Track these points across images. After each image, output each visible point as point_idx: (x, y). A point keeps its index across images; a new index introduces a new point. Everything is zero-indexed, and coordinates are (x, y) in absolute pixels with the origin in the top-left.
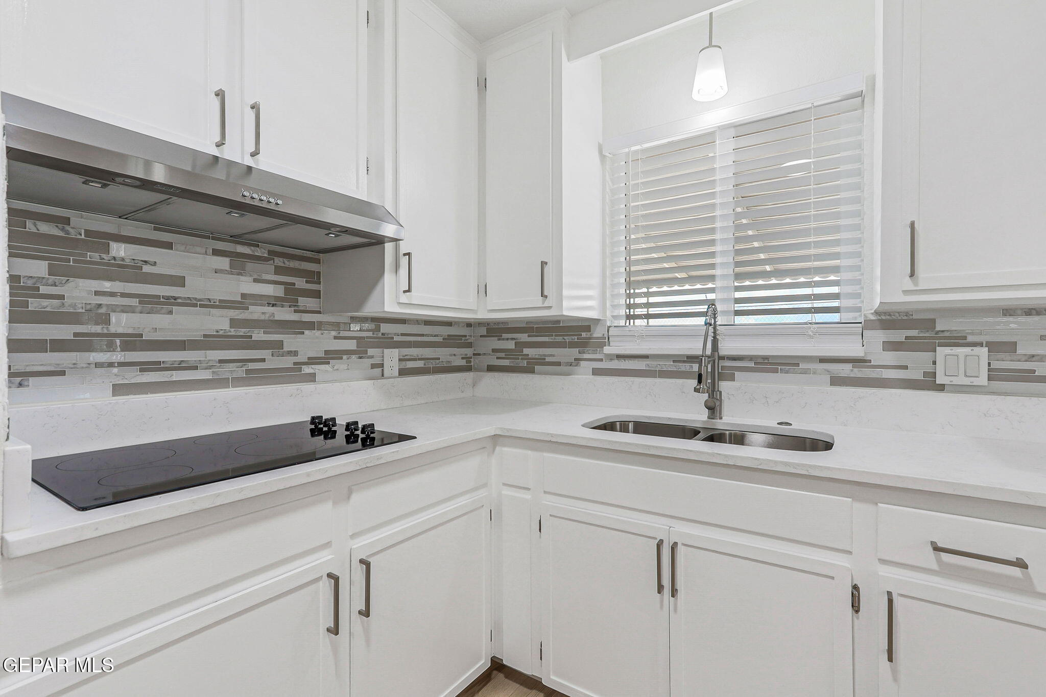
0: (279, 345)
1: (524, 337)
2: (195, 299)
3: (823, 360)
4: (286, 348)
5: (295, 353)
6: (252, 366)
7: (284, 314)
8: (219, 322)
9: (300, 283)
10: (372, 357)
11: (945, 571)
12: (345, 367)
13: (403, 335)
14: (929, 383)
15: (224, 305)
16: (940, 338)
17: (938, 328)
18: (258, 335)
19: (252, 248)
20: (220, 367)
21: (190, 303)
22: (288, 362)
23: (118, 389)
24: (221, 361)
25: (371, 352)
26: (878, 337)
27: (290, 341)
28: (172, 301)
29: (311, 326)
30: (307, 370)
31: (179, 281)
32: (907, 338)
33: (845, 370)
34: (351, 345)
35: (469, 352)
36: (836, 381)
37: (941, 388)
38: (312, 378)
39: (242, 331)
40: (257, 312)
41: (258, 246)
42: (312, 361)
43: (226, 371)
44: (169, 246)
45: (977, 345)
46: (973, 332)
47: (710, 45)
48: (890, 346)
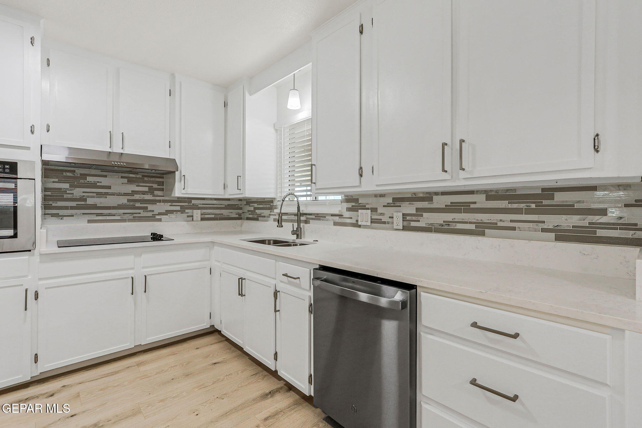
0: (147, 208)
1: (256, 205)
2: (115, 193)
3: (332, 215)
4: (149, 209)
5: (153, 211)
6: (135, 215)
7: (148, 197)
8: (123, 200)
9: (155, 186)
10: (188, 213)
12: (175, 216)
13: (203, 204)
14: (356, 225)
15: (126, 194)
16: (361, 206)
17: (359, 202)
18: (138, 205)
19: (136, 175)
20: (123, 215)
21: (113, 194)
22: (150, 214)
23: (89, 221)
24: (124, 213)
25: (187, 211)
26: (346, 205)
27: (150, 207)
28: (107, 194)
29: (159, 201)
30: (158, 217)
31: (109, 187)
32: (352, 206)
33: (337, 219)
34: (178, 208)
35: (240, 211)
36: (336, 224)
37: (360, 226)
38: (160, 220)
39: (132, 203)
40: (137, 197)
41: (138, 174)
42: (160, 214)
43: (126, 217)
44: (106, 176)
45: (368, 209)
46: (367, 204)
47: (294, 89)
48: (349, 209)
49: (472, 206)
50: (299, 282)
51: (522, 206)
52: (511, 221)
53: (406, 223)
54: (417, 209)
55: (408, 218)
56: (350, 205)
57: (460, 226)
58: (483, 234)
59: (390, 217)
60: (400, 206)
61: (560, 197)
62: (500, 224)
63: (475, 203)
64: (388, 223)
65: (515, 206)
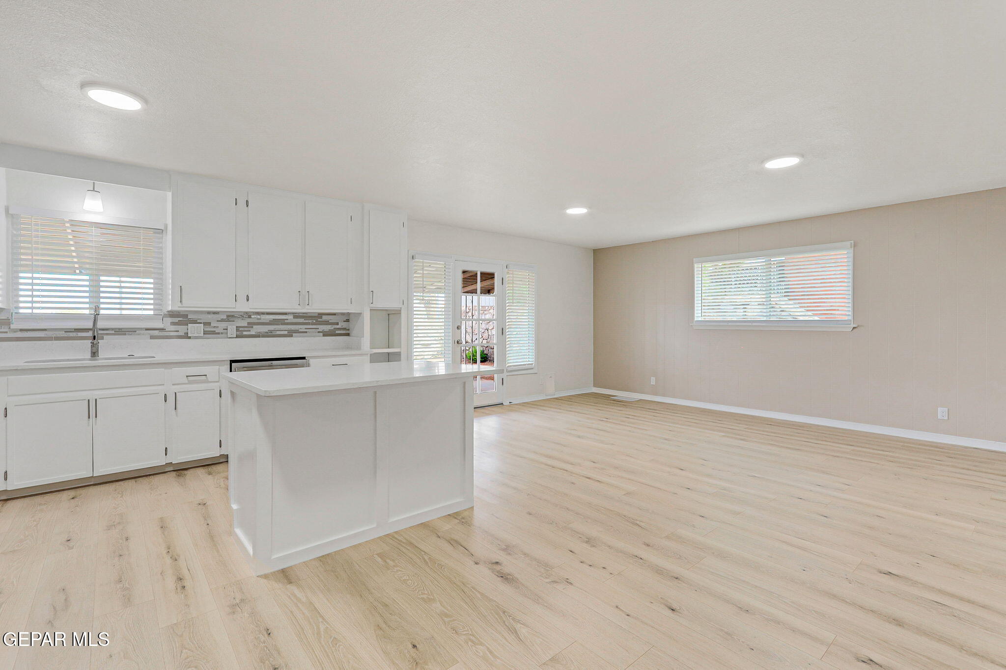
3: (147, 329)
11: (190, 383)
14: (186, 336)
16: (191, 321)
17: (188, 318)
26: (169, 320)
32: (179, 321)
33: (156, 333)
36: (152, 337)
37: (190, 338)
45: (201, 323)
46: (199, 319)
47: (94, 190)
48: (173, 324)
49: (286, 321)
50: (205, 378)
51: (310, 321)
52: (306, 329)
53: (238, 333)
54: (248, 323)
55: (240, 329)
56: (176, 320)
57: (278, 333)
58: (292, 336)
59: (224, 329)
60: (234, 321)
61: (325, 318)
62: (300, 330)
63: (288, 319)
64: (222, 333)
65: (307, 321)
